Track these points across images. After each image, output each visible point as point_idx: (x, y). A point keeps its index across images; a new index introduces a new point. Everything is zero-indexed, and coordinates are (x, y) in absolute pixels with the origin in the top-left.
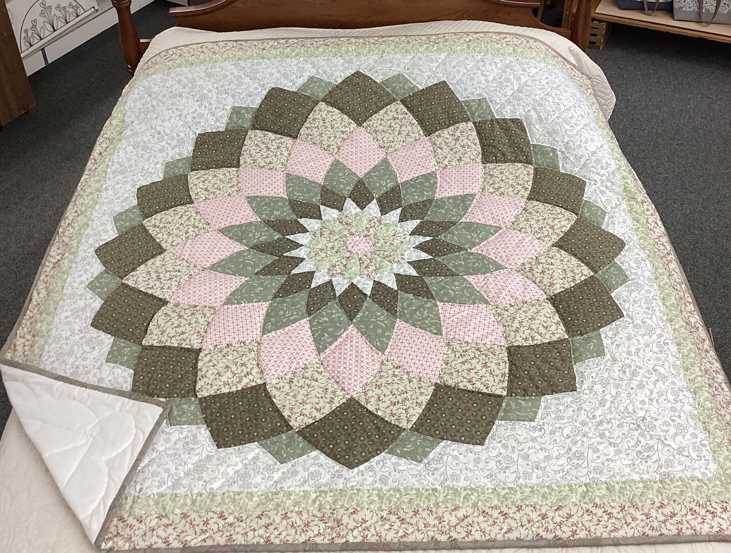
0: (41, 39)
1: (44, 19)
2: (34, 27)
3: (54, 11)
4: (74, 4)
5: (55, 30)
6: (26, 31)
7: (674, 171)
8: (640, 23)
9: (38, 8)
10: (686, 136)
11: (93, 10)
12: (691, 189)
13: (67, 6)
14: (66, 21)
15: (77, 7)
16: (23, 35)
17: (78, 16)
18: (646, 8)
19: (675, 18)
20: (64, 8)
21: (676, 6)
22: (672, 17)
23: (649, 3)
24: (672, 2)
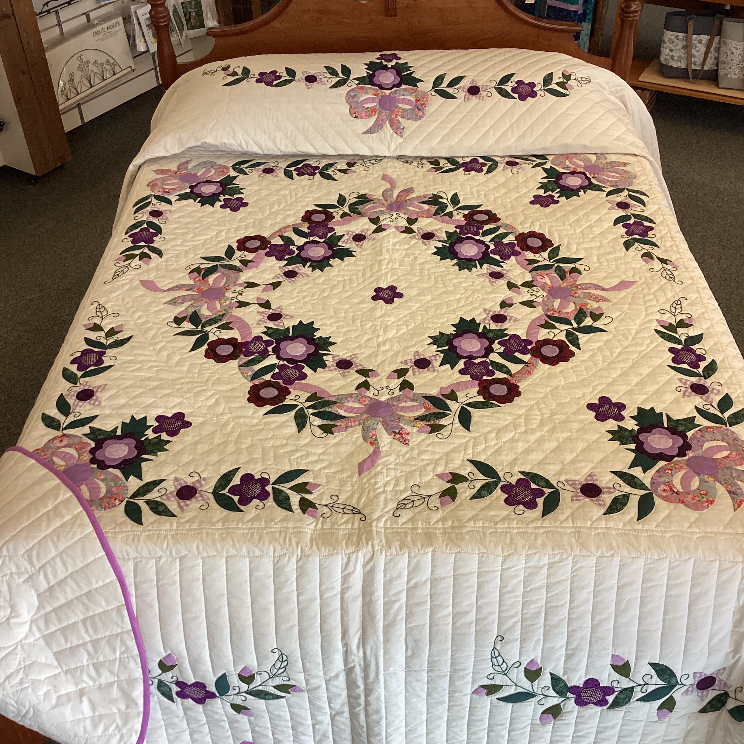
0: (78, 94)
1: (81, 73)
2: (71, 80)
3: (91, 67)
4: (112, 61)
5: (91, 87)
6: (63, 84)
7: (713, 230)
8: (684, 91)
9: (75, 63)
10: (726, 199)
11: (129, 69)
12: (729, 246)
13: (104, 61)
14: (103, 77)
15: (114, 64)
16: (61, 87)
17: (115, 74)
18: (691, 77)
19: (721, 86)
20: (102, 64)
21: (721, 73)
22: (717, 85)
23: (694, 71)
24: (717, 71)
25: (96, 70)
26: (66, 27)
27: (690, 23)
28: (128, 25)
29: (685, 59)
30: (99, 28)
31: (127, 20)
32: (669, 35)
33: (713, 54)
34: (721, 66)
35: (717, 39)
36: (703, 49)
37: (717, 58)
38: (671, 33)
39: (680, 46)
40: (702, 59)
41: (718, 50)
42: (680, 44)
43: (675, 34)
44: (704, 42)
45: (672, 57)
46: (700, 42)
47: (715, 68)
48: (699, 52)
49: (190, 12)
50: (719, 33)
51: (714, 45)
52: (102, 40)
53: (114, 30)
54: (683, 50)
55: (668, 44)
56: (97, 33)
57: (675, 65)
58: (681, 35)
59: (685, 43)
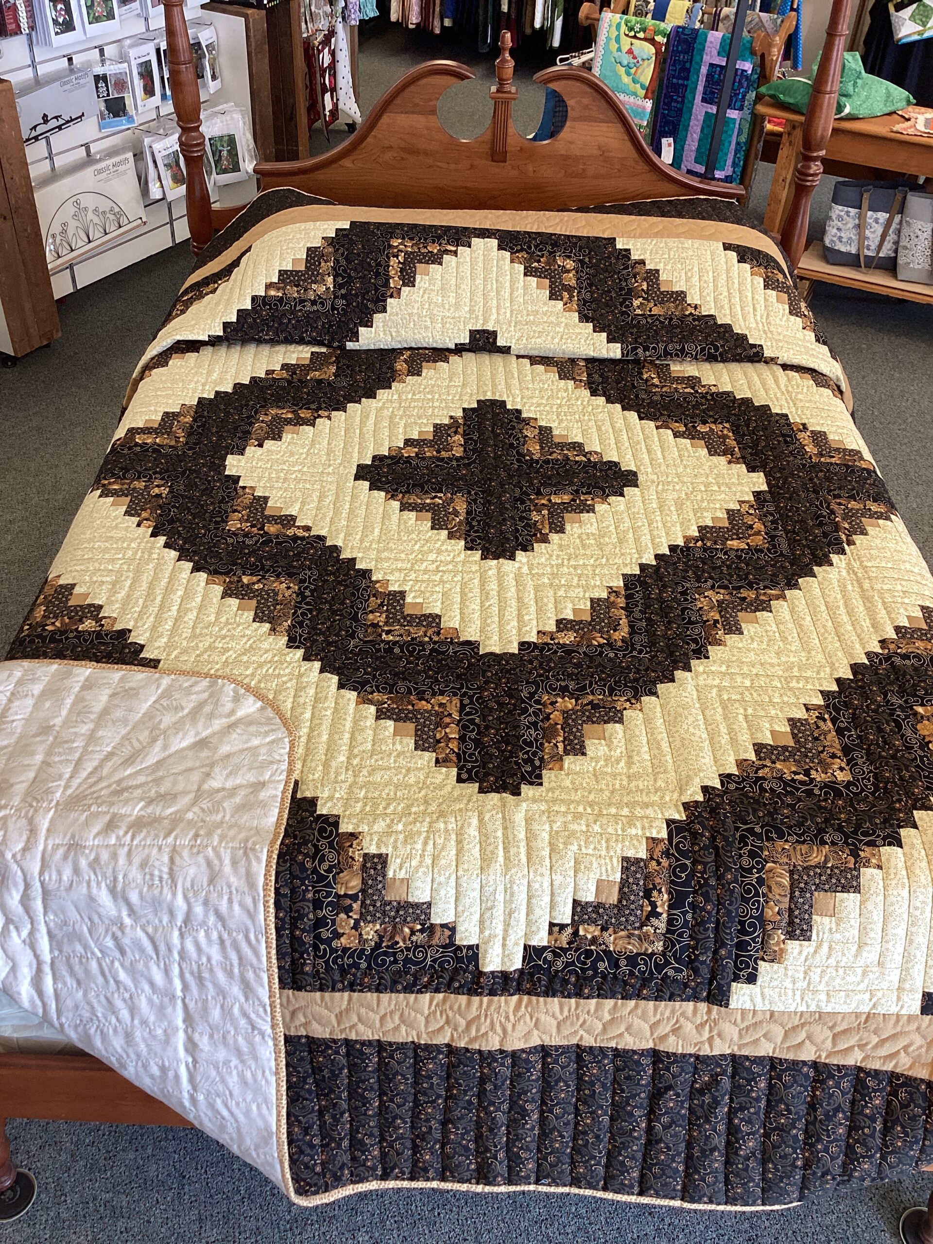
0: (72, 250)
1: (77, 224)
2: (64, 232)
3: (90, 215)
4: (117, 209)
5: (90, 242)
6: (54, 236)
8: (853, 282)
9: (69, 209)
11: (139, 221)
13: (107, 210)
14: (105, 230)
15: (119, 215)
16: (50, 241)
17: (120, 227)
18: (863, 265)
19: (900, 278)
20: (104, 213)
21: (901, 261)
22: (895, 276)
23: (866, 256)
24: (896, 258)
25: (96, 220)
26: (59, 162)
27: (866, 196)
28: (140, 163)
29: (856, 242)
30: (102, 165)
31: (138, 156)
32: (838, 210)
33: (891, 237)
34: (901, 253)
35: (897, 218)
36: (880, 230)
37: (897, 243)
38: (840, 208)
39: (850, 225)
40: (877, 243)
41: (899, 232)
42: (852, 223)
43: (846, 209)
44: (881, 221)
45: (840, 238)
46: (876, 221)
47: (893, 255)
48: (874, 233)
49: (220, 151)
50: (901, 211)
51: (894, 226)
52: (107, 180)
53: (121, 168)
54: (854, 231)
55: (836, 222)
56: (100, 172)
57: (843, 249)
58: (853, 211)
59: (857, 221)
